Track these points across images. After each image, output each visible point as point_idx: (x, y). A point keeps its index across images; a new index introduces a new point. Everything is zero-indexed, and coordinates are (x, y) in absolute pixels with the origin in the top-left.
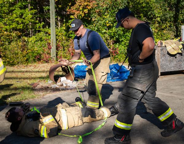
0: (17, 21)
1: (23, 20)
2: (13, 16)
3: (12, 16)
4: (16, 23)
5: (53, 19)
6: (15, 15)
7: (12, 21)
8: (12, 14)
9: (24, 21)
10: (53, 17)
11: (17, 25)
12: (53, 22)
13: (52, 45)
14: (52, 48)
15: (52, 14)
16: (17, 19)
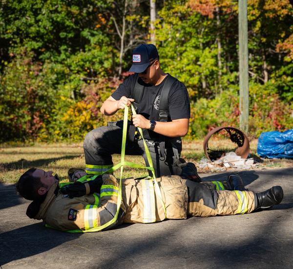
0: (190, 71)
1: (197, 69)
2: (182, 62)
3: (180, 63)
4: (188, 74)
5: (243, 59)
6: (185, 61)
7: (180, 70)
8: (181, 59)
9: (200, 70)
10: (243, 55)
11: (188, 78)
12: (243, 66)
13: (242, 107)
14: (242, 112)
15: (243, 51)
16: (188, 68)
